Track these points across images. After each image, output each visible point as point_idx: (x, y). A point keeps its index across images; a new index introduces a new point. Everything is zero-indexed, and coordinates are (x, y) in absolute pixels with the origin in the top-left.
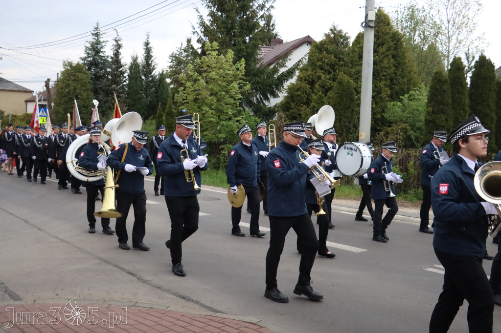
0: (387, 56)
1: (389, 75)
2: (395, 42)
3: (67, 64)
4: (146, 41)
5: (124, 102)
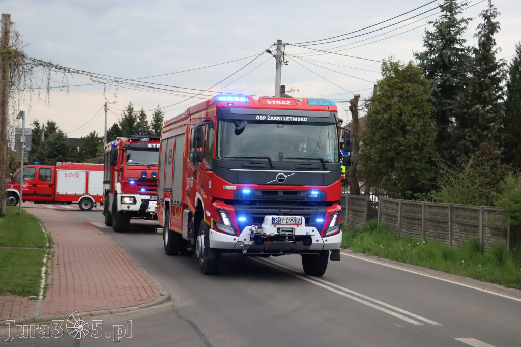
3: (390, 67)
5: (497, 138)
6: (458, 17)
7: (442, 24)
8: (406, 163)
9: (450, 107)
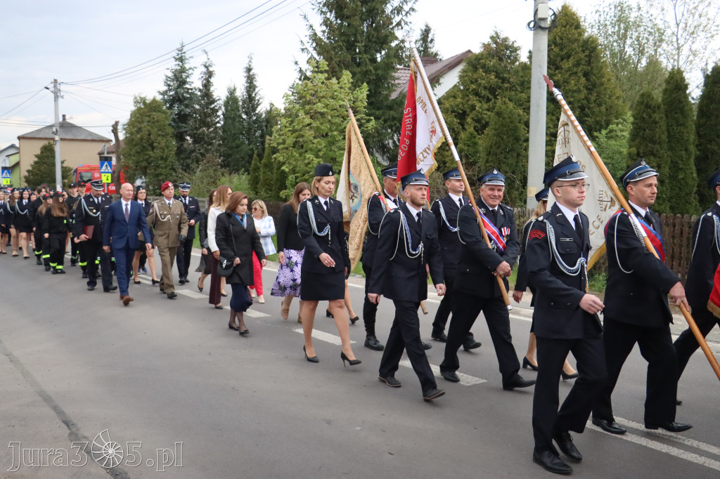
0: (576, 73)
1: (579, 101)
2: (587, 53)
3: (139, 101)
4: (247, 66)
5: (217, 151)
6: (187, 66)
7: (176, 70)
8: (155, 170)
9: (185, 129)
